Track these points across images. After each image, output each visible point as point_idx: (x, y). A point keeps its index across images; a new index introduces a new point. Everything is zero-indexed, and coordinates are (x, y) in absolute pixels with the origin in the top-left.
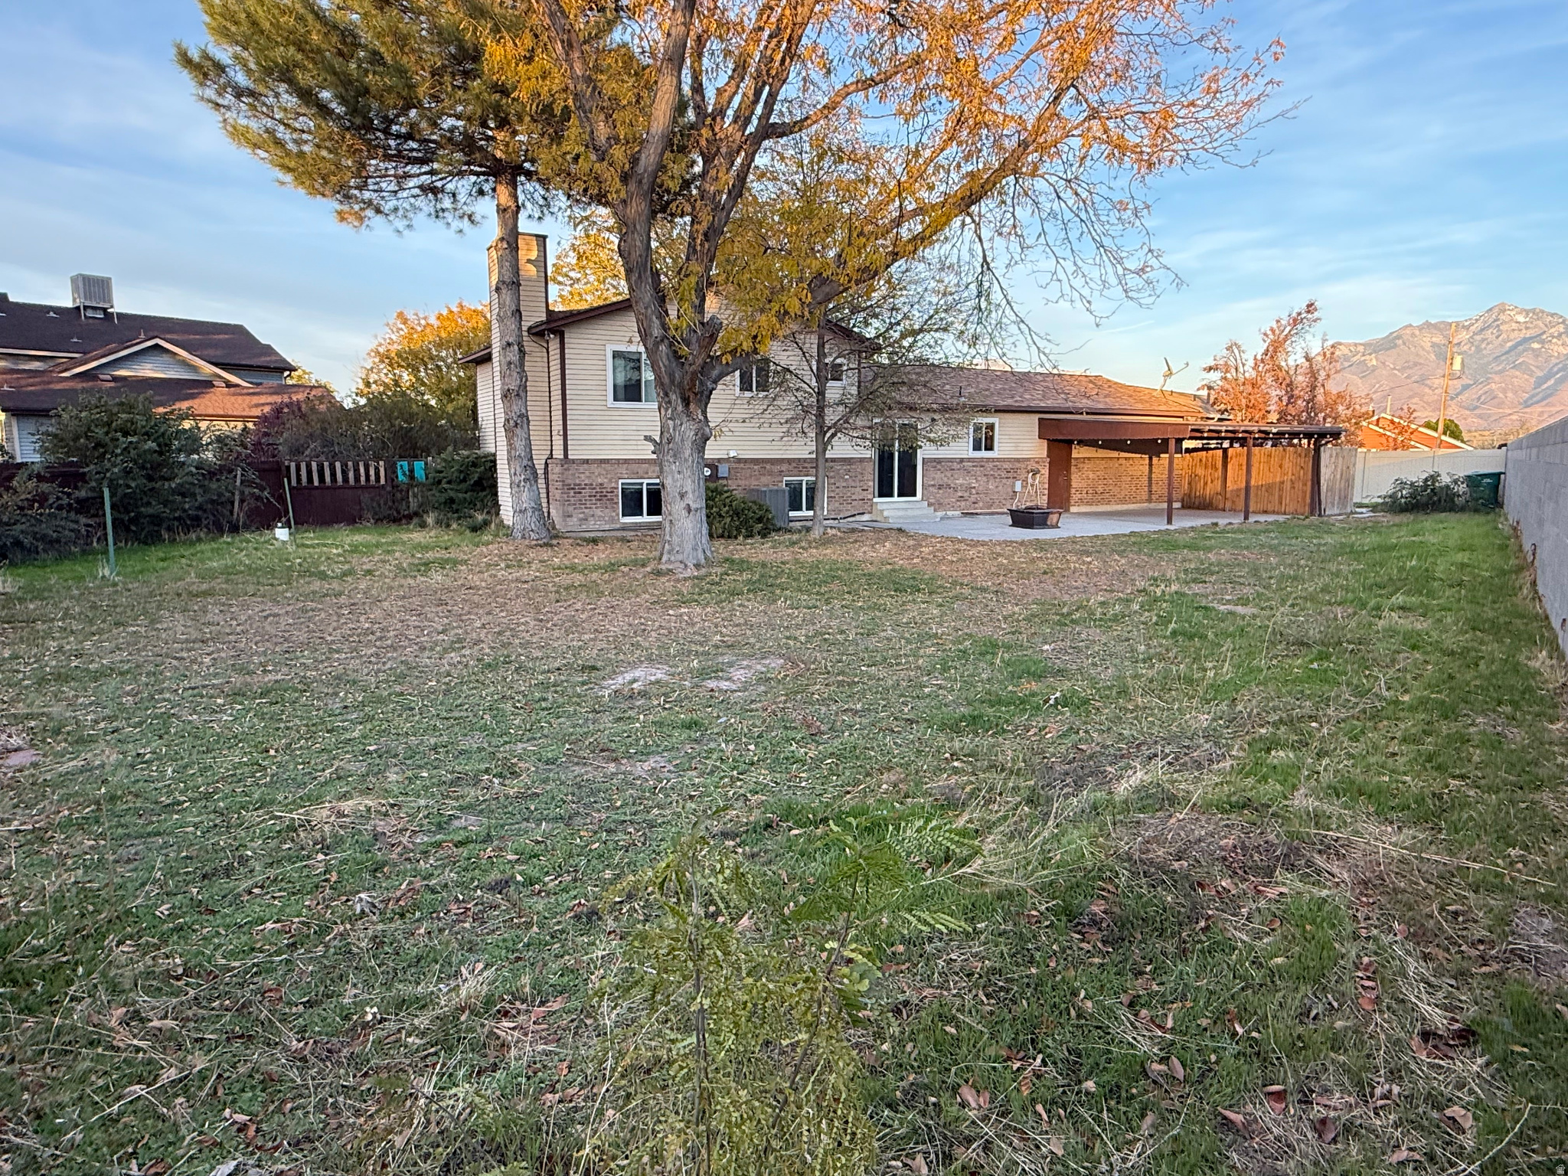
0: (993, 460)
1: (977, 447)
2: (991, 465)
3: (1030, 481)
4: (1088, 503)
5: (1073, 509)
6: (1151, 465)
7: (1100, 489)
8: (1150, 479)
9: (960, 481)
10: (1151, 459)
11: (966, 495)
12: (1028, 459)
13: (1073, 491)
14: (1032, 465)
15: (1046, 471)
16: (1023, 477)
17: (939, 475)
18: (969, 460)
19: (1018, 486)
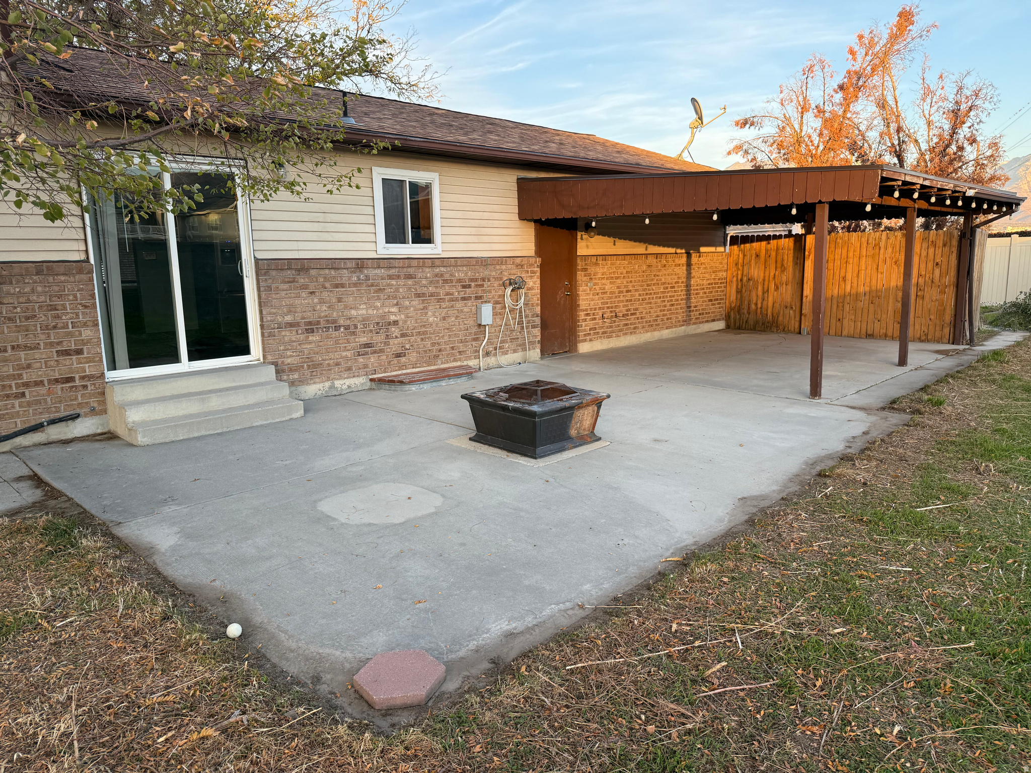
0: (433, 262)
1: (394, 235)
2: (429, 272)
3: (508, 301)
4: (607, 335)
5: (584, 348)
6: (689, 264)
7: (622, 310)
8: (688, 286)
9: (363, 311)
10: (689, 255)
11: (379, 339)
12: (501, 260)
13: (582, 315)
14: (509, 272)
15: (534, 283)
16: (495, 294)
17: (303, 301)
18: (379, 262)
19: (487, 314)
